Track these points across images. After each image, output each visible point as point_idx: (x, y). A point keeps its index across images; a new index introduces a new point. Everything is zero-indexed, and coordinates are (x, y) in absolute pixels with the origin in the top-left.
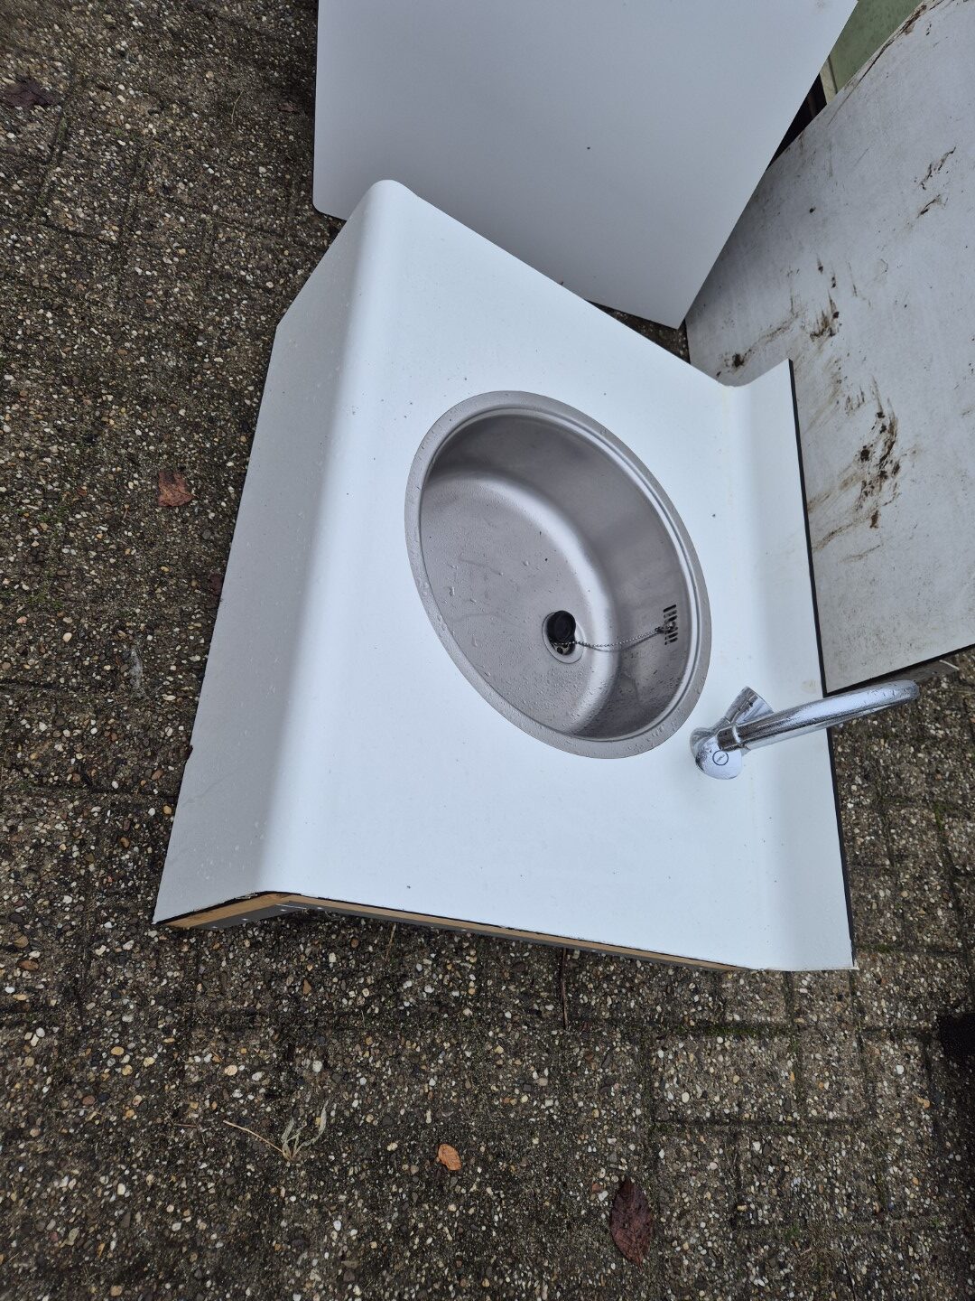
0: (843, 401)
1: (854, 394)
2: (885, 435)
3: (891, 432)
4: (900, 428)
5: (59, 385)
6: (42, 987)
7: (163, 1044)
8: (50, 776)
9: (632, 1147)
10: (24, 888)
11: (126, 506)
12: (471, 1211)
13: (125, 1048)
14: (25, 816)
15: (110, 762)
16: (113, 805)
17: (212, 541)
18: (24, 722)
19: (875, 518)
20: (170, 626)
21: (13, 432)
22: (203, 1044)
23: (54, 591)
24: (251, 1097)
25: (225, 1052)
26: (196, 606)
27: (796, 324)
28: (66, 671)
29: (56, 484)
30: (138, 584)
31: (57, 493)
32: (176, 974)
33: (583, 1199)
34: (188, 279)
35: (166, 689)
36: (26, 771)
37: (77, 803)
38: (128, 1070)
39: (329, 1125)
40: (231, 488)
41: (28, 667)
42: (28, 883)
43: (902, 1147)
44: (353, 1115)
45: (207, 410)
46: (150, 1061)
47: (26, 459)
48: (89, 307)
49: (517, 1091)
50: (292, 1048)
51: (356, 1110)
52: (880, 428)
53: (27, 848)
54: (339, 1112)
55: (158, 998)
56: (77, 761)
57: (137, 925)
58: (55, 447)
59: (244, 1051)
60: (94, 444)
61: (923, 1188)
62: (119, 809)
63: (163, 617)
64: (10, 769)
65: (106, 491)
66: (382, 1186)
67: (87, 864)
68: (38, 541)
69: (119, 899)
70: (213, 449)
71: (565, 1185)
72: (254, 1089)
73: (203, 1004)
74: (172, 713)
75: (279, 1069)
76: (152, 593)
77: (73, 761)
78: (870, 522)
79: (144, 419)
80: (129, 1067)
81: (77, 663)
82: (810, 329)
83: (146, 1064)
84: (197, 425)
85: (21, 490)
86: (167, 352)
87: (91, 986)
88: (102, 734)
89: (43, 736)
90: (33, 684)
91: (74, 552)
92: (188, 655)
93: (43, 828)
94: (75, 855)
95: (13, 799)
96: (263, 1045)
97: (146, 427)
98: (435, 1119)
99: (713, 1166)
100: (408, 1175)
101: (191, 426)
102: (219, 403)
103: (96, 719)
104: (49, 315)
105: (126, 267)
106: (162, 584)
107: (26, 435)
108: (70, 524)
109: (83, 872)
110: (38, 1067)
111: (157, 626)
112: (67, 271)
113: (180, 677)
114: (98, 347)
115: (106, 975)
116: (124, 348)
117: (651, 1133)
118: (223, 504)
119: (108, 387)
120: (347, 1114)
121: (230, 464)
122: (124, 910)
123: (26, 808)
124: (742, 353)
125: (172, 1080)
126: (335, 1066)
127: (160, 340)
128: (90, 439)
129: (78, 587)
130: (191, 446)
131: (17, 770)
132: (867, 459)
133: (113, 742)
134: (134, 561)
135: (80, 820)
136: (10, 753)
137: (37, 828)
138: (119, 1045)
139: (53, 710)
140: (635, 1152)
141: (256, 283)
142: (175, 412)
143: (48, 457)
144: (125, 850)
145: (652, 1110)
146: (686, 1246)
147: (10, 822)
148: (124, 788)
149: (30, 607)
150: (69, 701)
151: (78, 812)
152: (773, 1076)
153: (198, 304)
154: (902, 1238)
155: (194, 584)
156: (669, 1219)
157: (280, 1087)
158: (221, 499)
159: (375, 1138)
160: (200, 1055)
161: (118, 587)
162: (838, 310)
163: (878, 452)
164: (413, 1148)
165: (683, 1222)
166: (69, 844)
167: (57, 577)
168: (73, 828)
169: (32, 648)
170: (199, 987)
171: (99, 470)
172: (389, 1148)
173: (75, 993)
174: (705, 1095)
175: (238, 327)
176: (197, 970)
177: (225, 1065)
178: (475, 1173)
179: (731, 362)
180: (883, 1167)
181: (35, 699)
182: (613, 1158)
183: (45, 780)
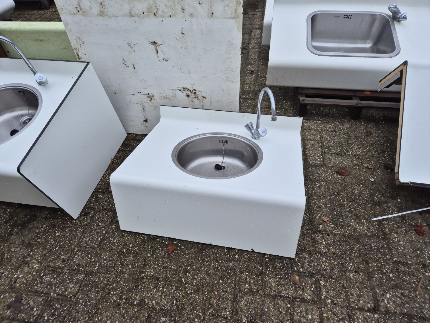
0: (172, 98)
1: (172, 94)
2: (186, 90)
3: (186, 89)
4: (185, 87)
5: (139, 288)
6: (311, 282)
7: (320, 257)
8: (260, 283)
9: (329, 170)
10: (289, 287)
11: (180, 269)
12: (345, 199)
13: (322, 264)
14: (271, 288)
15: (255, 270)
16: (266, 269)
17: (191, 247)
18: (246, 290)
19: (204, 97)
20: (217, 257)
21: (155, 300)
22: (319, 248)
23: (207, 286)
24: (329, 239)
25: (321, 244)
26: (211, 251)
27: (145, 104)
28: (231, 281)
29: (173, 287)
30: (204, 265)
31: (176, 287)
32: (305, 254)
33: (340, 180)
34: (101, 255)
35: (235, 258)
36: (259, 289)
37: (266, 277)
38: (327, 264)
39: (333, 224)
40: (174, 243)
41: (230, 291)
42: (287, 287)
43: (323, 126)
44: (330, 220)
45: (148, 249)
46: (324, 259)
47: (164, 296)
48: (110, 282)
49: (321, 189)
50: (318, 231)
51: (329, 219)
52: (183, 91)
53: (279, 287)
54: (330, 222)
55: (311, 257)
56: (255, 277)
57: (295, 262)
58: (160, 288)
59: (320, 240)
60: (160, 278)
61: (330, 125)
62: (267, 267)
63: (214, 259)
64: (258, 293)
65: (175, 274)
66: (343, 215)
67: (282, 274)
68: (192, 291)
69: (289, 267)
70: (161, 247)
71: (338, 183)
72: (328, 239)
73: (311, 248)
74: (241, 256)
75: (323, 233)
76: (207, 262)
77: (255, 278)
78: (204, 98)
79: (151, 265)
80: (326, 263)
81: (228, 279)
82: (148, 101)
83: (325, 260)
84: (153, 251)
85: (175, 296)
86: (127, 260)
87: (310, 272)
88: (248, 271)
89: (250, 285)
90: (235, 289)
91: (195, 281)
92: (225, 253)
93: (273, 284)
94: (279, 276)
95: (267, 291)
96: (318, 236)
97: (154, 264)
98: (329, 204)
99: (331, 157)
100: (340, 210)
101: (154, 253)
102: (146, 246)
103: (244, 273)
104: (112, 293)
105: (94, 272)
106: (204, 259)
107: (156, 296)
108: (186, 283)
109: (283, 275)
110: (329, 282)
111: (217, 260)
112: (95, 289)
113: (231, 254)
114: (125, 278)
115: (307, 269)
116: (125, 271)
117: (326, 167)
118: (179, 244)
119: (140, 275)
120: (330, 221)
121: (167, 243)
122: (291, 265)
123: (269, 288)
124: (144, 119)
125: (328, 255)
126: (321, 222)
127: (123, 261)
128: (158, 279)
129: (206, 280)
130: (160, 253)
131: (258, 291)
132: (189, 96)
133: (250, 269)
134: (197, 266)
135: (271, 276)
136: (254, 293)
137: (274, 285)
138: (322, 266)
139: (242, 284)
140: (330, 170)
141: (103, 236)
142: (148, 257)
143: (164, 290)
144: (278, 266)
145: (322, 166)
146: (346, 164)
147: (273, 292)
148: (262, 266)
149: (212, 291)
150: (239, 281)
151: (269, 276)
152: (313, 145)
153: (110, 252)
154: (339, 130)
155: (204, 251)
156: (342, 166)
157: (326, 233)
158: (178, 245)
159: (334, 216)
160: (322, 249)
161: (205, 270)
162: (147, 93)
163: (189, 93)
164: (335, 209)
165: (342, 164)
166: (276, 278)
167: (203, 285)
168: (273, 277)
169: (225, 290)
170: (307, 249)
171: (168, 276)
172: (336, 213)
173: (312, 275)
174: (318, 156)
175: (119, 241)
176: (304, 250)
177: (323, 244)
178: (338, 198)
179: (145, 123)
180: (327, 130)
181: (239, 288)
182: (332, 174)
183: (261, 284)
